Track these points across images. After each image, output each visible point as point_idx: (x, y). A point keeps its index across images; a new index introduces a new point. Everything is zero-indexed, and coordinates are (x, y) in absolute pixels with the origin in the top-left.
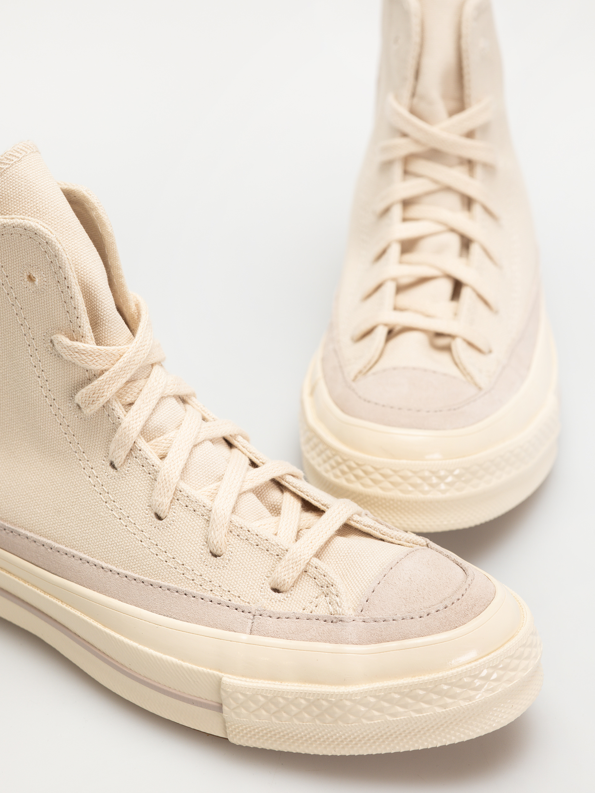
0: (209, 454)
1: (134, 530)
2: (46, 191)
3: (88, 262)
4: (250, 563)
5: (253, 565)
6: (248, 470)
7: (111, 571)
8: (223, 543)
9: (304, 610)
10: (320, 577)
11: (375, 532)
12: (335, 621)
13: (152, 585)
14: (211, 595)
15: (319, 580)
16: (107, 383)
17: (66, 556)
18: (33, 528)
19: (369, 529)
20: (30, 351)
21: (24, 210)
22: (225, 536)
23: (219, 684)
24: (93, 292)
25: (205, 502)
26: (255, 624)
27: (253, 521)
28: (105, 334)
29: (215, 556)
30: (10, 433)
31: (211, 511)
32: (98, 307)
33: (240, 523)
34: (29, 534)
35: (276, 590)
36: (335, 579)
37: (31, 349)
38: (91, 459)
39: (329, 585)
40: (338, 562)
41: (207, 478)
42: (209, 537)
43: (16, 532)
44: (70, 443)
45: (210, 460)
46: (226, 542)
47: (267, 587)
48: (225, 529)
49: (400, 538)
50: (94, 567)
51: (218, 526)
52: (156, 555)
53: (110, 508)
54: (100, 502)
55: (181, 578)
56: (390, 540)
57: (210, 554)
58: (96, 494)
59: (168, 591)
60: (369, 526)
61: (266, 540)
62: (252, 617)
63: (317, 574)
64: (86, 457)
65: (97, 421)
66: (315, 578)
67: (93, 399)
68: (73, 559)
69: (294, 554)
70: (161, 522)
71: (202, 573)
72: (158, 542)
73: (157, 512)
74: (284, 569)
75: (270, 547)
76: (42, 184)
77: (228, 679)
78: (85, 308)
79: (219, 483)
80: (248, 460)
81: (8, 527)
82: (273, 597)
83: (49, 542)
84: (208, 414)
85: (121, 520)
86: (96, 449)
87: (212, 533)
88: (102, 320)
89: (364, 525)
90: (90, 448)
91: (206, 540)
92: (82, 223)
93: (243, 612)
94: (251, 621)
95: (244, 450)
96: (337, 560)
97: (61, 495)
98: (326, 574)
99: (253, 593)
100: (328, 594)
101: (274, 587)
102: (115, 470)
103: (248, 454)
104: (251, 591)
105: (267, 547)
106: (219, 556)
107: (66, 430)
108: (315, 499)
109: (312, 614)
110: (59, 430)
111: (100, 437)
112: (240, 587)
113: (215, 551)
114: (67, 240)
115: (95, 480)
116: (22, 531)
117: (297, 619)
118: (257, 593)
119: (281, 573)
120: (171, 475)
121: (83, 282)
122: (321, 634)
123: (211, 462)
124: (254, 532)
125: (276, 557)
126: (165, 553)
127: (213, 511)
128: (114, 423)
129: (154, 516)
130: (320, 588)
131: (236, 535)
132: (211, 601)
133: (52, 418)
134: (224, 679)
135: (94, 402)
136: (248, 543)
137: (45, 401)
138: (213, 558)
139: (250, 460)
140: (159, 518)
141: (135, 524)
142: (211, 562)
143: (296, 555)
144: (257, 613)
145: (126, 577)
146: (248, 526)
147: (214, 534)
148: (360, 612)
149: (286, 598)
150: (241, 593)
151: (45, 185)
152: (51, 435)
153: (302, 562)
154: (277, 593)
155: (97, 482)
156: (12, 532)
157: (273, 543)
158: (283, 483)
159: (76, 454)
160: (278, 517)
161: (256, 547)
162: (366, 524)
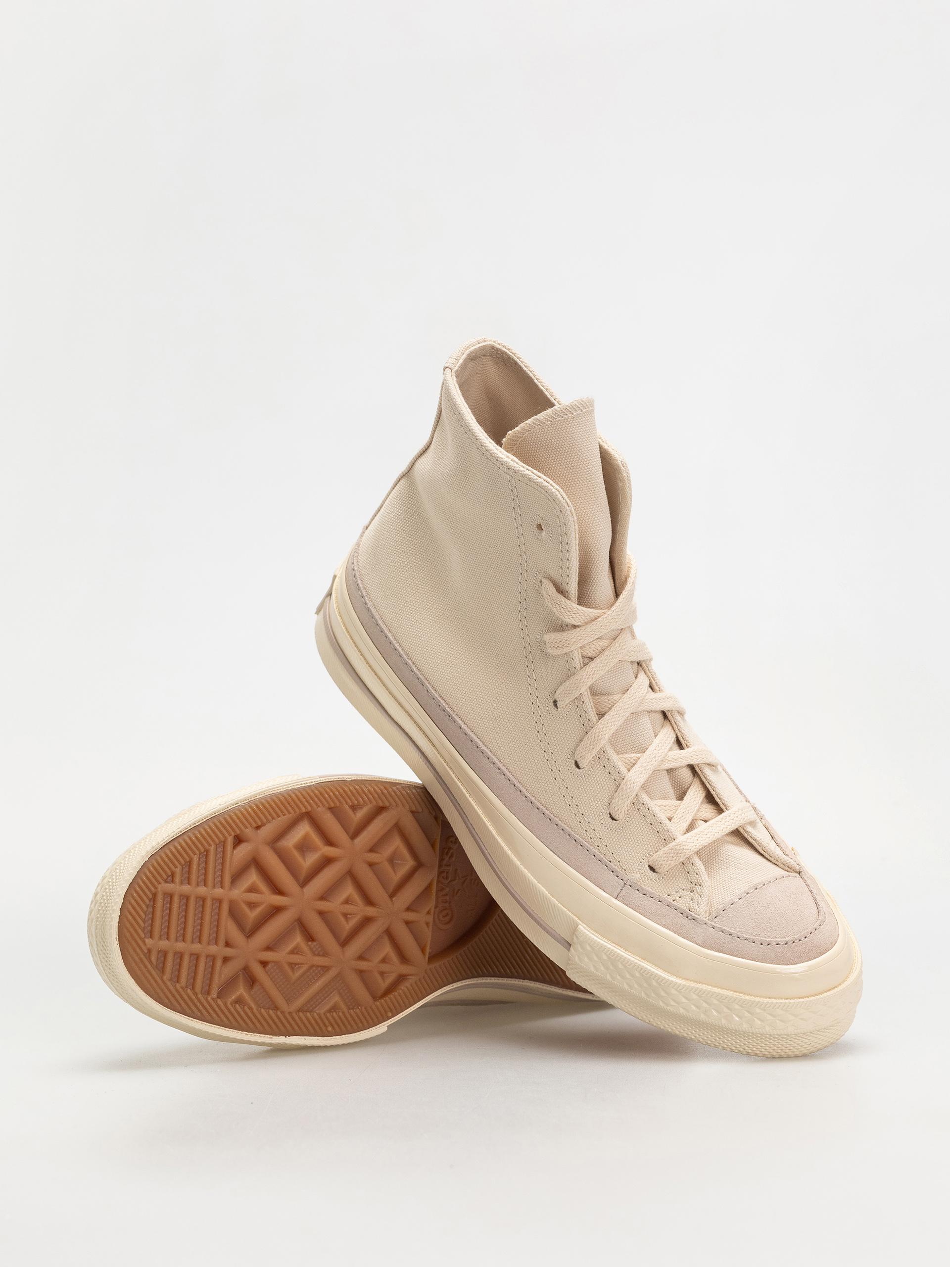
0: (642, 726)
1: (553, 767)
2: (585, 452)
3: (598, 528)
4: (640, 837)
5: (641, 839)
6: (671, 749)
7: (521, 791)
8: (623, 812)
9: (669, 895)
10: (692, 873)
11: (758, 847)
12: (689, 917)
13: (550, 820)
14: (596, 851)
15: (691, 875)
16: (575, 637)
17: (487, 760)
18: (469, 722)
19: (754, 841)
20: (520, 579)
21: (560, 462)
22: (627, 806)
23: (574, 930)
24: (593, 555)
25: (621, 770)
26: (623, 892)
27: (657, 798)
28: (590, 594)
29: (613, 819)
30: (479, 630)
31: (623, 779)
32: (592, 569)
33: (644, 800)
34: (463, 726)
35: (652, 868)
36: (704, 881)
37: (521, 578)
38: (539, 688)
39: (697, 884)
40: (714, 864)
41: (632, 747)
42: (613, 801)
43: (453, 718)
44: (527, 666)
45: (641, 731)
46: (626, 811)
47: (645, 863)
48: (629, 801)
49: (778, 859)
50: (508, 781)
51: (624, 796)
52: (563, 796)
53: (540, 739)
54: (533, 729)
55: (577, 825)
56: (769, 858)
57: (609, 816)
58: (532, 721)
59: (562, 831)
60: (755, 840)
61: (660, 823)
62: (623, 885)
63: (692, 870)
64: (536, 685)
65: (556, 661)
66: (688, 873)
67: (559, 645)
68: (492, 765)
69: (679, 846)
70: (578, 770)
71: (596, 829)
72: (569, 787)
73: (578, 761)
74: (665, 855)
75: (661, 830)
76: (585, 444)
77: (582, 928)
78: (578, 570)
79: (640, 755)
80: (675, 736)
81: (447, 710)
82: (647, 874)
83: (478, 741)
84: (656, 683)
85: (545, 753)
86: (546, 682)
87: (617, 799)
88: (591, 581)
89: (751, 837)
90: (543, 679)
91: (609, 802)
92: (606, 489)
93: (617, 876)
94: (621, 888)
95: (675, 726)
96: (714, 862)
97: (503, 706)
98: (698, 873)
99: (632, 864)
100: (693, 891)
101: (651, 865)
102: (556, 709)
103: (677, 731)
104: (631, 861)
105: (658, 830)
106: (616, 820)
107: (527, 654)
108: (719, 796)
109: (673, 902)
110: (521, 651)
111: (554, 675)
112: (623, 854)
113: (613, 815)
114: (587, 503)
115: (536, 709)
116: (457, 718)
117: (659, 901)
118: (635, 864)
119: (661, 857)
120: (601, 736)
121: (587, 543)
122: (673, 924)
123: (640, 734)
124: (653, 812)
125: (663, 841)
126: (571, 798)
127: (625, 781)
128: (569, 670)
129: (574, 763)
130: (689, 883)
131: (637, 808)
132: (594, 856)
133: (519, 639)
134: (580, 926)
135: (558, 648)
136: (643, 819)
137: (518, 624)
138: (610, 819)
139: (677, 737)
140: (578, 766)
141: (555, 762)
142: (607, 823)
143: (680, 847)
144: (629, 883)
145: (532, 803)
146: (649, 805)
147: (618, 801)
148: (714, 918)
149: (657, 879)
150: (622, 859)
151: (587, 447)
152: (513, 652)
153: (682, 855)
154: (652, 872)
155: (536, 711)
156: (449, 716)
157: (665, 828)
158: (697, 769)
159: (529, 679)
160: (680, 802)
161: (649, 825)
162: (752, 837)
